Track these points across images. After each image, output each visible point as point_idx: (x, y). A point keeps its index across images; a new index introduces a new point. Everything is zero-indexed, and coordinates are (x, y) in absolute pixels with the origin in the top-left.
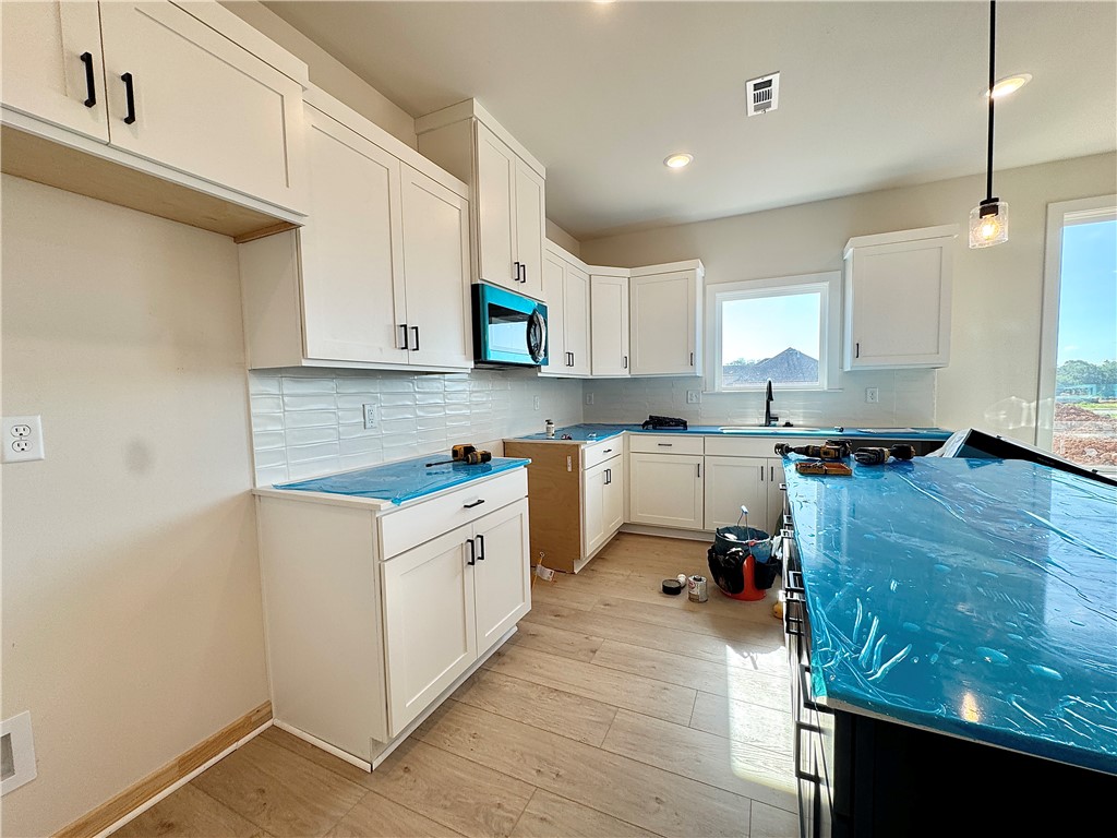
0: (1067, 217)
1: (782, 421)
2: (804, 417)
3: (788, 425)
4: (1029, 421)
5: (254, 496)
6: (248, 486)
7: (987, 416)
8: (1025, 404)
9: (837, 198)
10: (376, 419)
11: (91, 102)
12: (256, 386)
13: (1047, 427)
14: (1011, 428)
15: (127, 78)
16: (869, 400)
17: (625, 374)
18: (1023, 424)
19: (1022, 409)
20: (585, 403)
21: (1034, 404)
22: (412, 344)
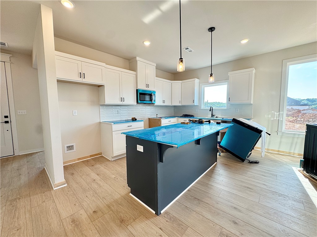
0: (288, 63)
1: (215, 116)
2: (221, 115)
3: (216, 117)
4: (277, 117)
5: (100, 123)
6: (99, 121)
7: (266, 116)
8: (276, 113)
9: (230, 61)
10: (120, 113)
11: (81, 77)
12: (101, 107)
13: (281, 119)
14: (272, 119)
15: (84, 74)
16: (236, 111)
17: (180, 105)
18: (275, 119)
19: (275, 114)
20: (174, 111)
21: (278, 113)
22: (123, 100)
